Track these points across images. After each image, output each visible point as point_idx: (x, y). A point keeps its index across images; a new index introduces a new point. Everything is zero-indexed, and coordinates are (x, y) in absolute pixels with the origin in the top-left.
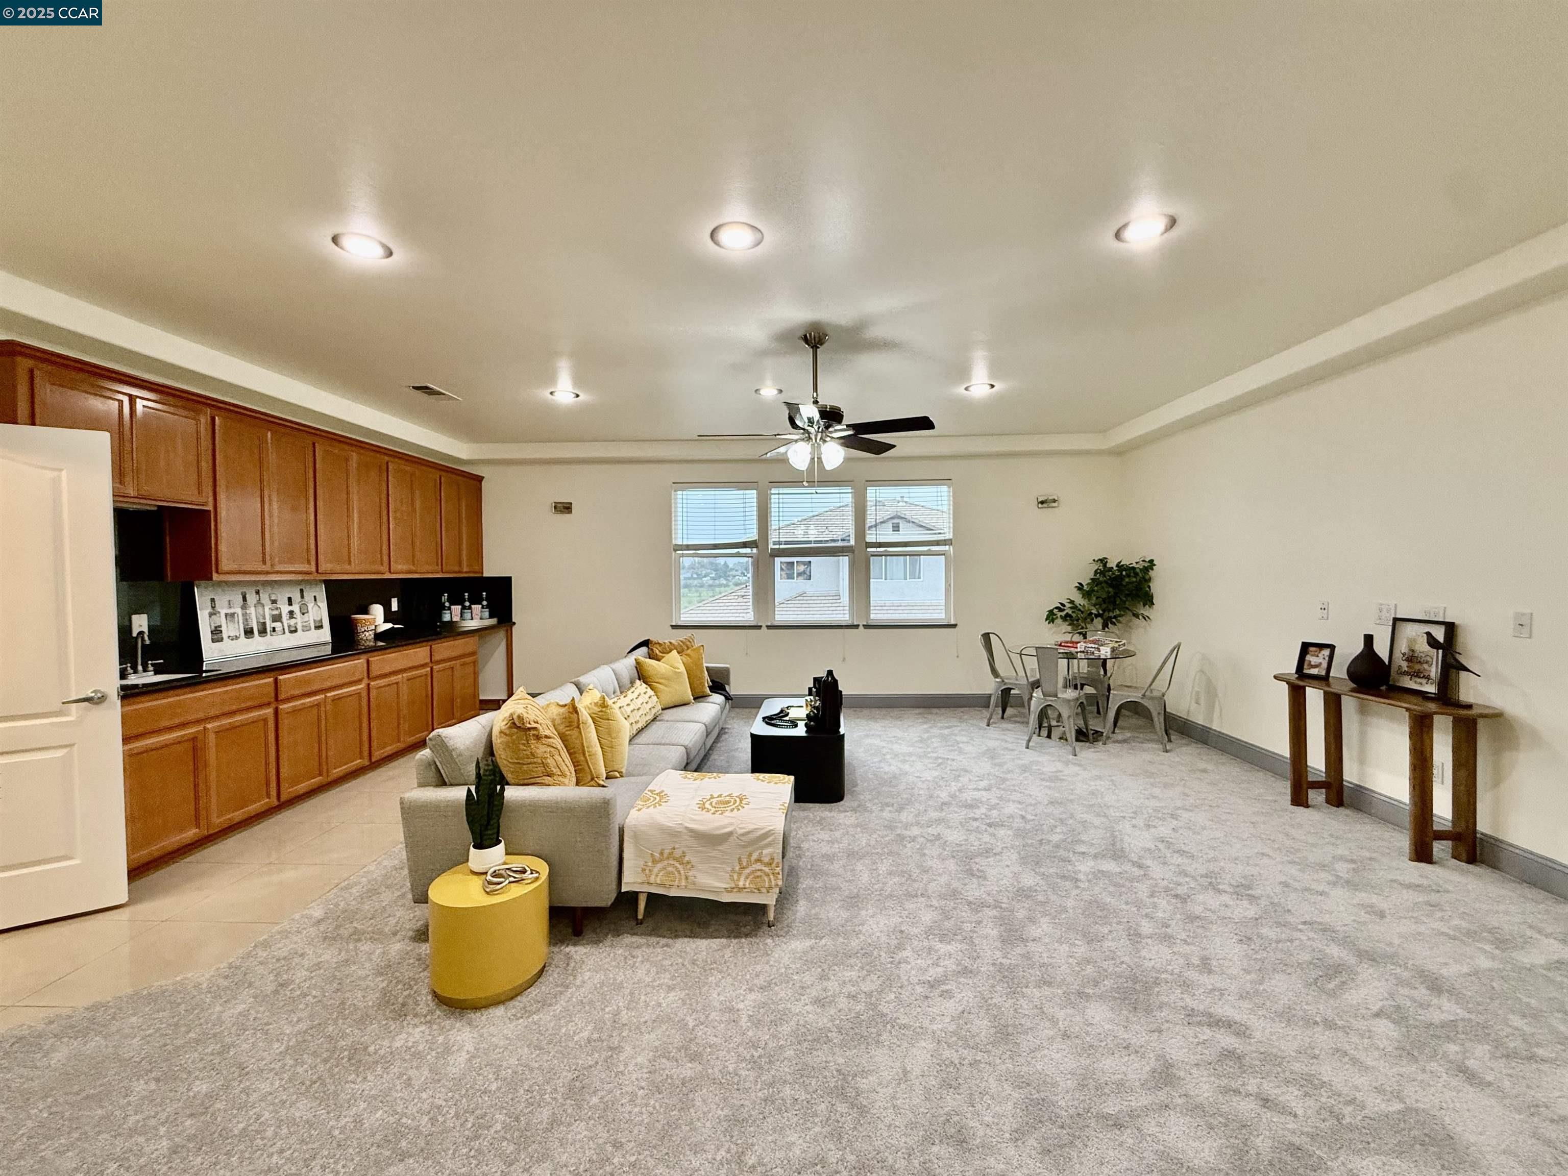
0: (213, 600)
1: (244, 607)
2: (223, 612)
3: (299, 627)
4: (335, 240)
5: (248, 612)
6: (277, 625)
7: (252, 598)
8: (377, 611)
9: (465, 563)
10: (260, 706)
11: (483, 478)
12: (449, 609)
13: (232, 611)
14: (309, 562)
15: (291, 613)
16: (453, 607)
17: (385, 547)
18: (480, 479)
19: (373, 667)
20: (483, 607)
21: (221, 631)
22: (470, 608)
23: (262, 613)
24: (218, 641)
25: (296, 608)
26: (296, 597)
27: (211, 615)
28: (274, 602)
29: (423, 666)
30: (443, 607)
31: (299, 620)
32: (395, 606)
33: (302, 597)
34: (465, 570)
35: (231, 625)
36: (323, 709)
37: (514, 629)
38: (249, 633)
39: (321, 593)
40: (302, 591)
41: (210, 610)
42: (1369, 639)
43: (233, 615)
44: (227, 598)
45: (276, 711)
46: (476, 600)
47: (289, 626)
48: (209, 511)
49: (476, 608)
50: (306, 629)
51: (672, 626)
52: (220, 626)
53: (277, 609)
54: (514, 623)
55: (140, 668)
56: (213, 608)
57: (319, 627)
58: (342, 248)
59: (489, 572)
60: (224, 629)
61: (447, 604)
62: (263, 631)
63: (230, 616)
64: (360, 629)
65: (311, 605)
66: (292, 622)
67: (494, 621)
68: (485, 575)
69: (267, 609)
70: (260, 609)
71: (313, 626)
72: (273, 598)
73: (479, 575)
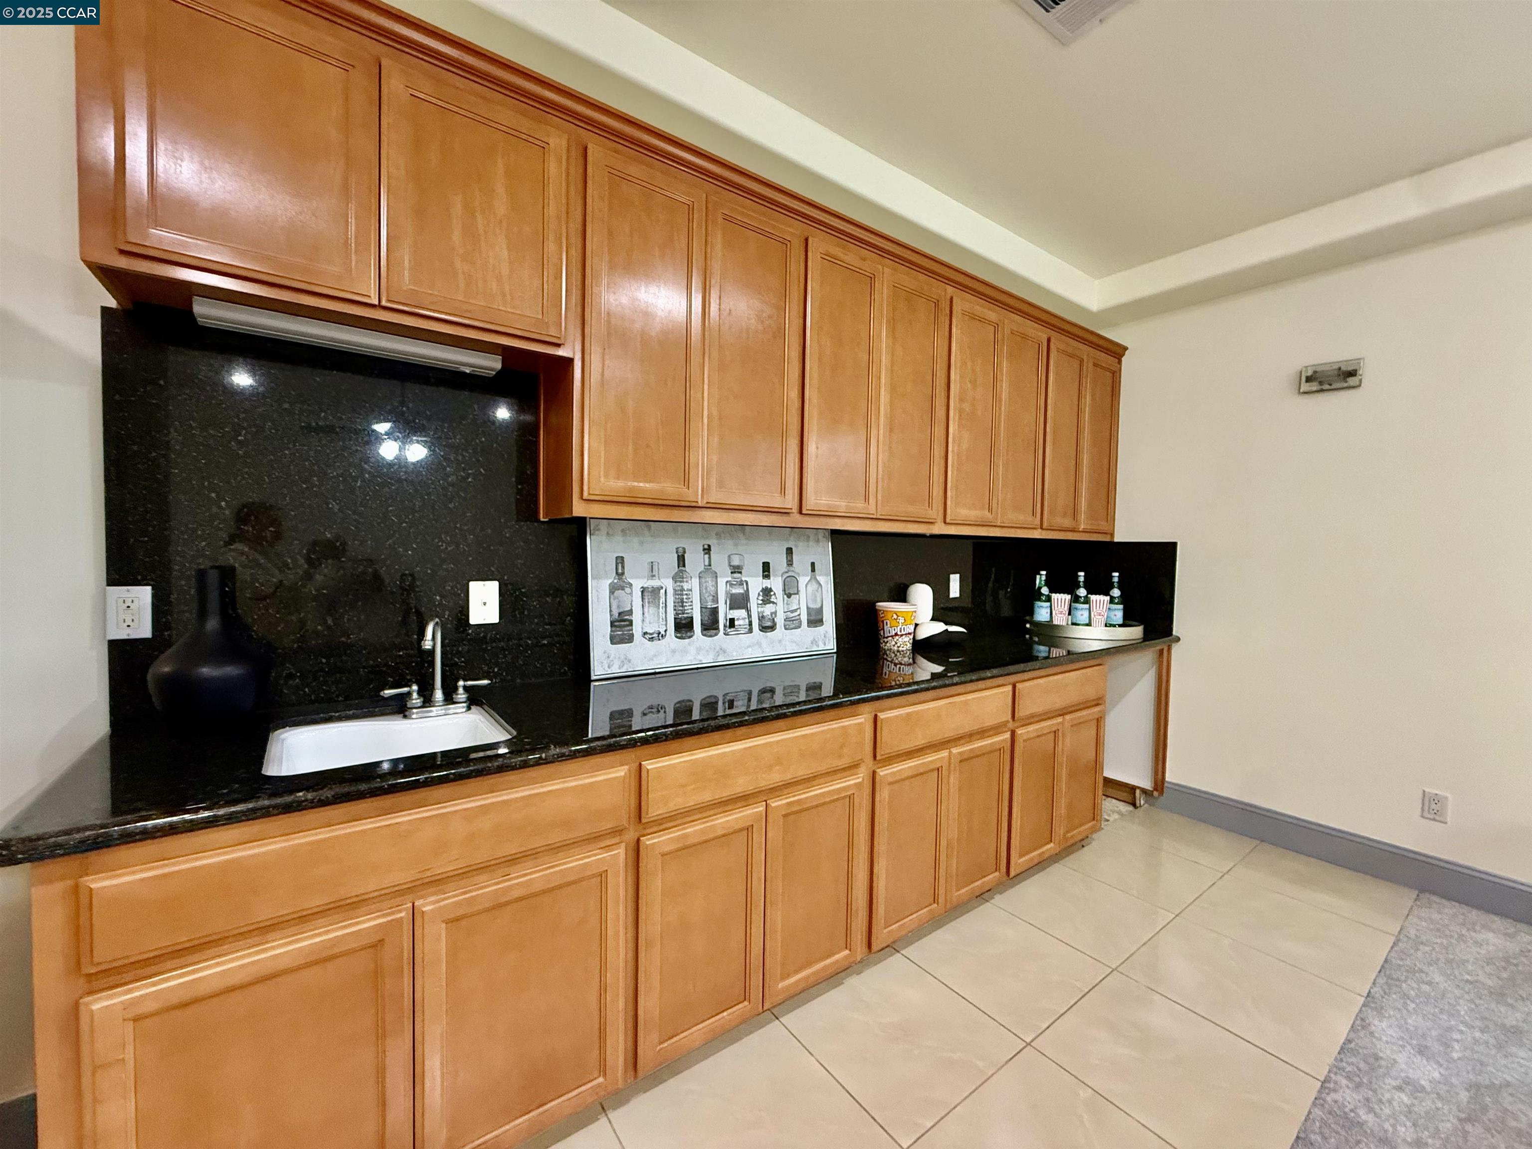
0: (620, 560)
1: (679, 577)
2: (638, 584)
3: (780, 620)
5: (686, 586)
6: (739, 614)
7: (695, 561)
8: (922, 596)
9: (1082, 517)
10: (594, 839)
11: (1126, 349)
12: (1049, 599)
13: (655, 583)
14: (783, 491)
15: (767, 593)
16: (1055, 596)
17: (937, 470)
19: (885, 735)
20: (1112, 601)
21: (631, 623)
22: (1087, 601)
23: (712, 589)
24: (621, 640)
25: (776, 583)
26: (779, 562)
27: (613, 589)
28: (736, 570)
29: (996, 729)
30: (1038, 595)
31: (779, 609)
32: (955, 590)
33: (790, 563)
34: (1082, 527)
35: (650, 611)
36: (758, 838)
37: (1176, 649)
38: (683, 627)
39: (825, 558)
40: (789, 551)
41: (611, 579)
43: (656, 591)
44: (647, 558)
45: (636, 850)
46: (1099, 586)
47: (761, 618)
48: (570, 361)
49: (1100, 602)
50: (792, 623)
52: (630, 612)
53: (741, 583)
54: (1176, 639)
55: (439, 695)
56: (620, 575)
57: (816, 620)
59: (1127, 532)
60: (636, 618)
61: (1045, 590)
62: (711, 626)
63: (651, 594)
64: (889, 629)
65: (803, 580)
66: (768, 610)
67: (1135, 632)
68: (1117, 539)
69: (722, 582)
70: (710, 583)
71: (804, 618)
72: (736, 562)
73: (1107, 539)
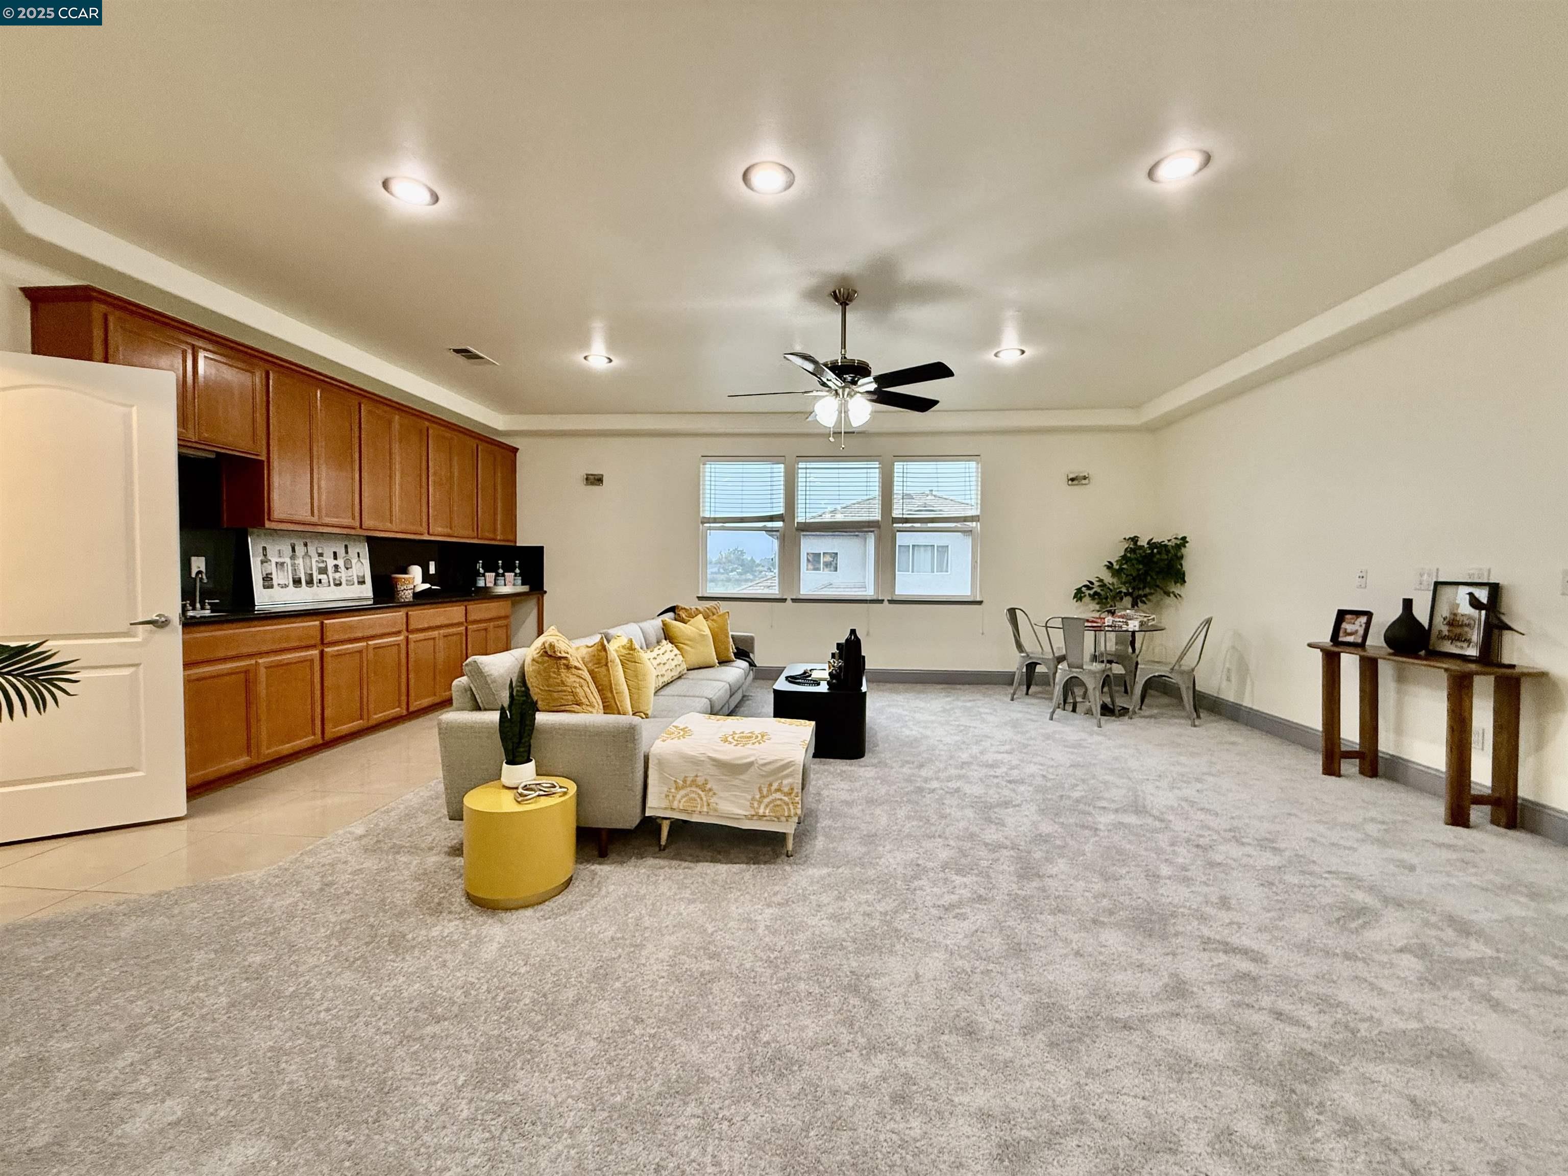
0: (264, 549)
1: (293, 557)
2: (274, 560)
3: (344, 582)
4: (385, 184)
5: (296, 562)
6: (323, 577)
7: (300, 550)
8: (416, 572)
9: (499, 532)
10: (308, 647)
11: (517, 449)
12: (484, 575)
13: (280, 560)
14: (353, 519)
15: (336, 567)
16: (487, 574)
17: (424, 509)
18: (515, 450)
19: (411, 621)
20: (515, 575)
21: (272, 579)
22: (503, 575)
23: (309, 564)
24: (268, 588)
25: (340, 562)
26: (341, 552)
27: (262, 562)
28: (321, 555)
29: (459, 624)
30: (478, 574)
31: (343, 575)
32: (432, 570)
33: (347, 552)
34: (499, 538)
35: (281, 574)
36: (364, 655)
37: (546, 597)
38: (297, 582)
39: (365, 550)
40: (346, 547)
41: (261, 557)
42: (1408, 604)
43: (282, 564)
44: (277, 548)
45: (322, 653)
46: (509, 568)
47: (334, 579)
48: (263, 461)
49: (510, 576)
50: (350, 583)
51: (698, 597)
52: (271, 574)
53: (323, 562)
54: (545, 592)
55: (198, 605)
56: (265, 555)
57: (362, 582)
58: (391, 194)
59: (523, 540)
60: (274, 576)
61: (481, 571)
62: (310, 582)
63: (281, 565)
64: (400, 587)
65: (354, 561)
66: (337, 575)
67: (526, 588)
68: (518, 545)
69: (314, 561)
70: (308, 561)
71: (356, 581)
72: (320, 551)
73: (512, 544)
